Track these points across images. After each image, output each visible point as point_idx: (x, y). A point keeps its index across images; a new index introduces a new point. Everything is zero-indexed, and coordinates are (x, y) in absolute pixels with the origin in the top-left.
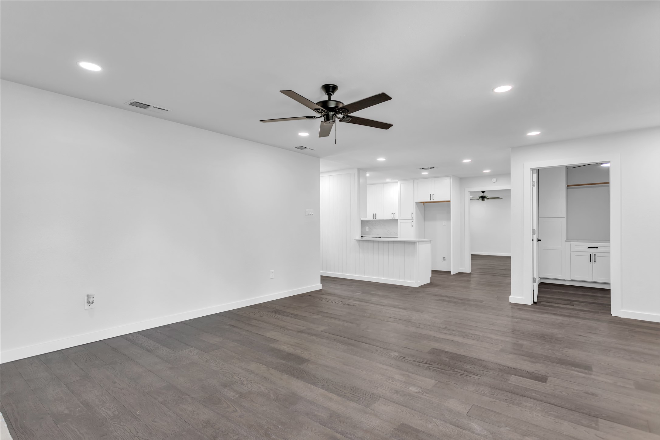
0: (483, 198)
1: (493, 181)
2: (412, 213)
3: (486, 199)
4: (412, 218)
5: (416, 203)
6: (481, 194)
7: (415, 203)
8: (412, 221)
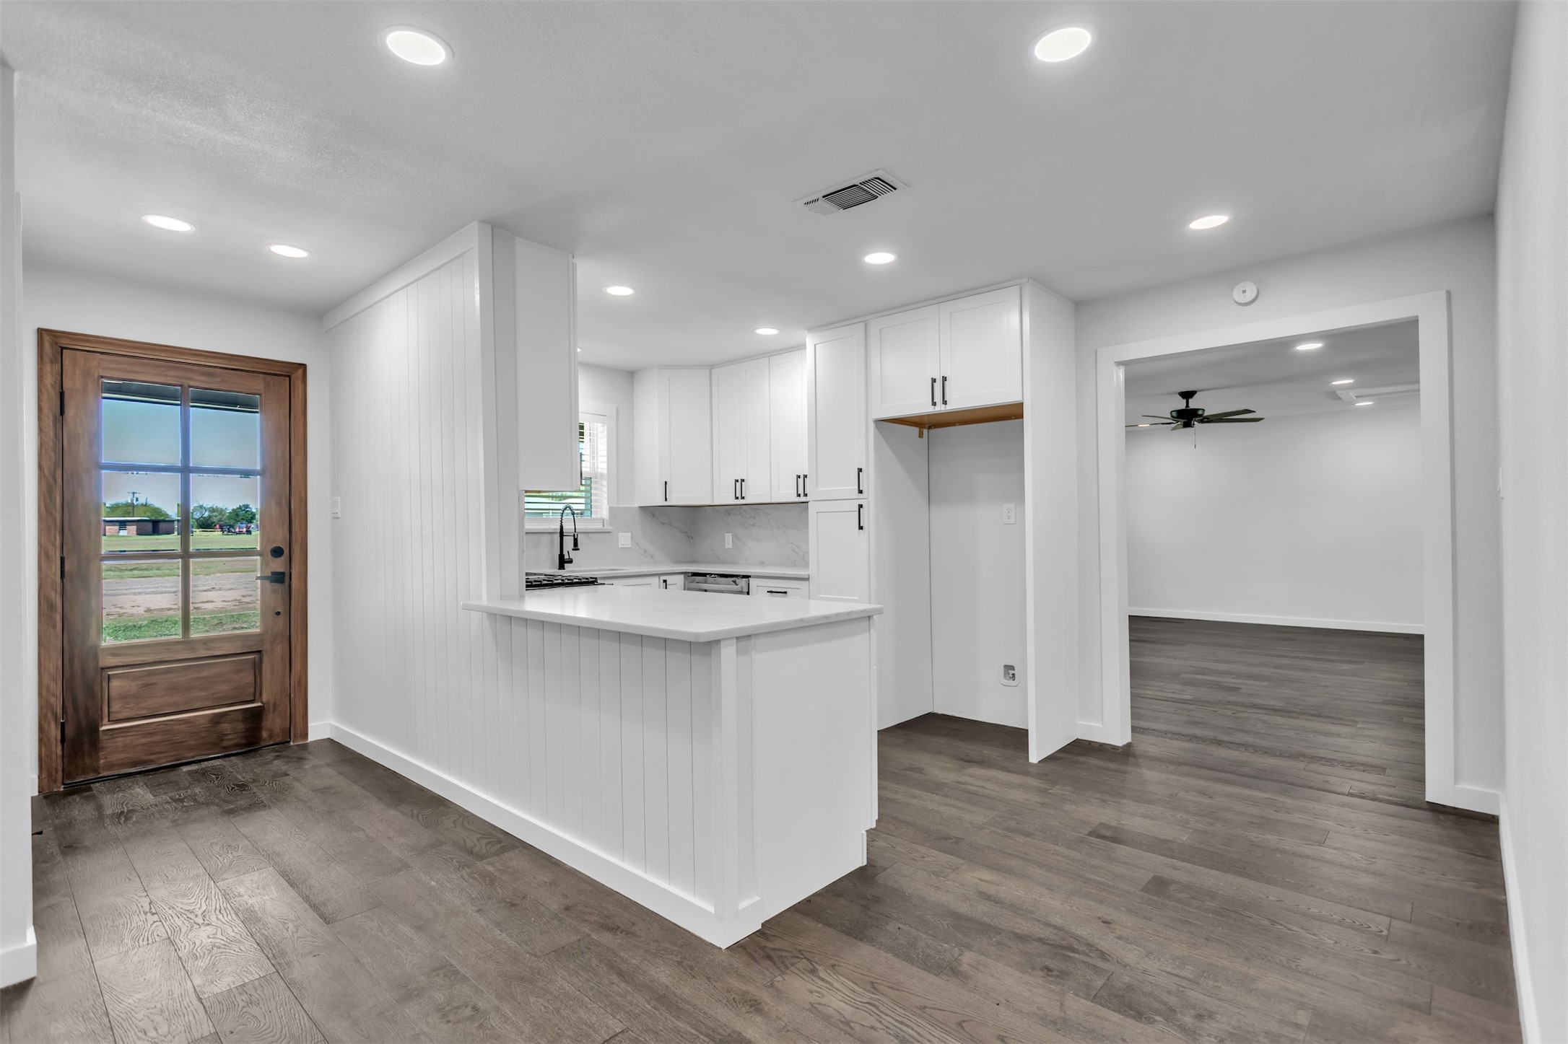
0: (1187, 417)
1: (1237, 295)
2: (860, 470)
3: (1202, 421)
4: (861, 492)
5: (880, 422)
6: (1181, 404)
7: (872, 425)
8: (861, 506)
